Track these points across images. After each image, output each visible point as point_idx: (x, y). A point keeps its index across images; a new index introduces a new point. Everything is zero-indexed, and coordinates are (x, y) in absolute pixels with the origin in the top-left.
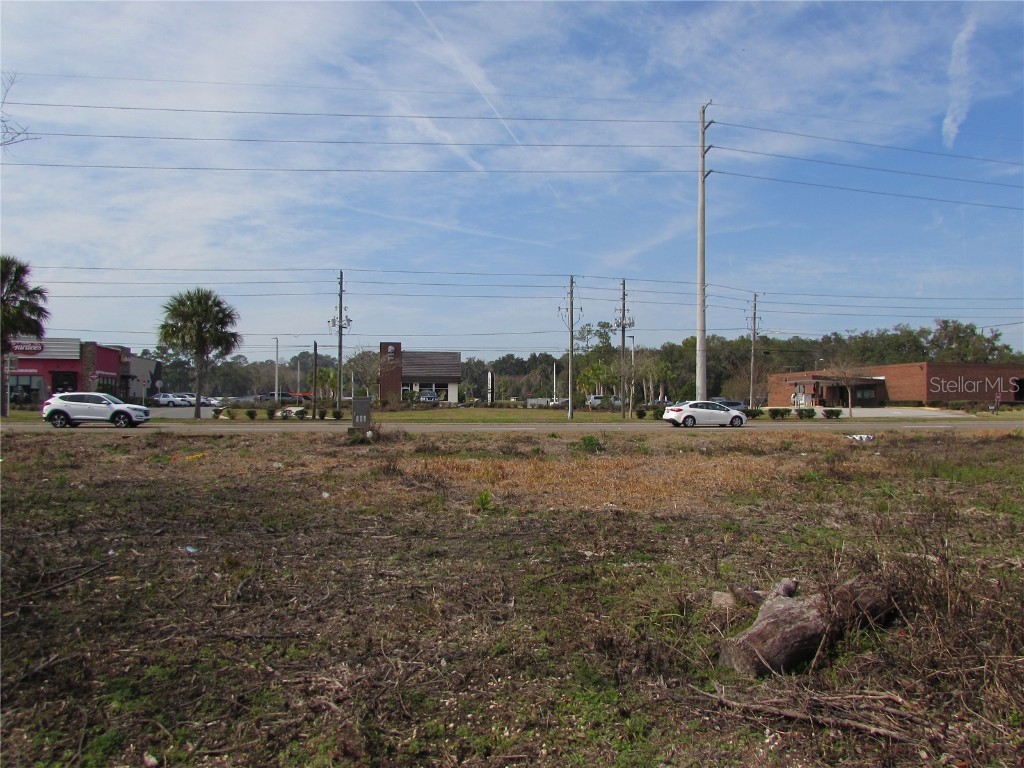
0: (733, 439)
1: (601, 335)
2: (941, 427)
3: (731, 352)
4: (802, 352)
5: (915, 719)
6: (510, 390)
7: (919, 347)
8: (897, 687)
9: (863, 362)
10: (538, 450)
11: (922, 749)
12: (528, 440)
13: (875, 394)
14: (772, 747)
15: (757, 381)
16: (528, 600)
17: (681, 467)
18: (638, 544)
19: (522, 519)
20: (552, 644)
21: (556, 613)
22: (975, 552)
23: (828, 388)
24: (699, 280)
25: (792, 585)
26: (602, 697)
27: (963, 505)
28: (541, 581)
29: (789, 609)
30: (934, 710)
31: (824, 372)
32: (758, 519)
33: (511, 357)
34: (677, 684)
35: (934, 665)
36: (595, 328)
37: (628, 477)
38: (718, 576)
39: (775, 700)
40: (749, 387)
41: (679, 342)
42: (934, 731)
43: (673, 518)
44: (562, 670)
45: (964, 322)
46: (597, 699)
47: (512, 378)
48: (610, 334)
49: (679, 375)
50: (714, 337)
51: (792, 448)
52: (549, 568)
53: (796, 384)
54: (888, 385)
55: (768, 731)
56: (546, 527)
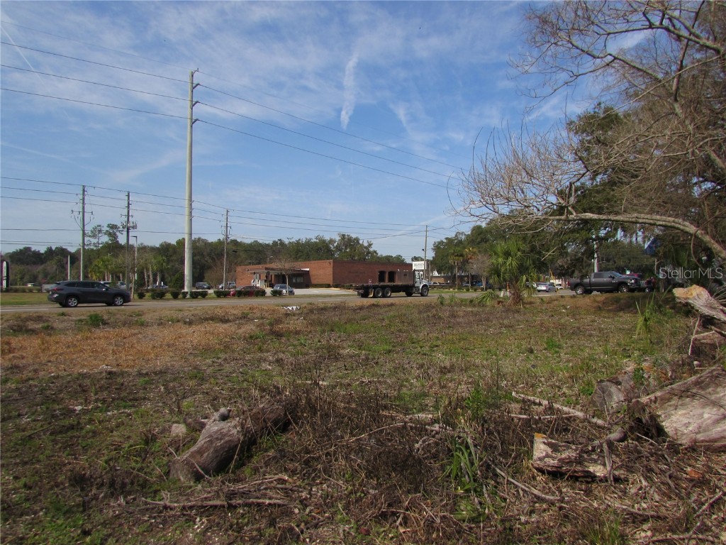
0: (209, 312)
1: (110, 234)
2: (338, 300)
3: (212, 250)
4: (259, 252)
5: (294, 488)
6: (27, 277)
7: (329, 250)
8: (286, 470)
9: (297, 259)
10: (48, 326)
11: (295, 507)
12: (39, 318)
13: (304, 280)
14: (198, 531)
15: (229, 271)
16: (14, 454)
17: (167, 334)
18: (122, 396)
19: (20, 386)
20: (30, 488)
21: (39, 461)
22: (346, 376)
23: (275, 275)
24: (187, 197)
25: (226, 412)
26: (69, 523)
27: (344, 348)
28: (29, 436)
29: (221, 429)
30: (306, 481)
31: (273, 265)
32: (217, 368)
33: (28, 249)
34: (134, 499)
35: (308, 452)
36: (105, 229)
37: (124, 344)
38: (180, 412)
39: (205, 496)
40: (223, 276)
41: (174, 242)
42: (304, 495)
43: (155, 373)
44: (37, 508)
45: (354, 236)
46: (64, 526)
47: (29, 267)
48: (118, 234)
49: (173, 266)
50: (199, 239)
51: (249, 316)
52: (39, 424)
53: (255, 273)
54: (311, 274)
55: (198, 519)
56: (42, 391)
